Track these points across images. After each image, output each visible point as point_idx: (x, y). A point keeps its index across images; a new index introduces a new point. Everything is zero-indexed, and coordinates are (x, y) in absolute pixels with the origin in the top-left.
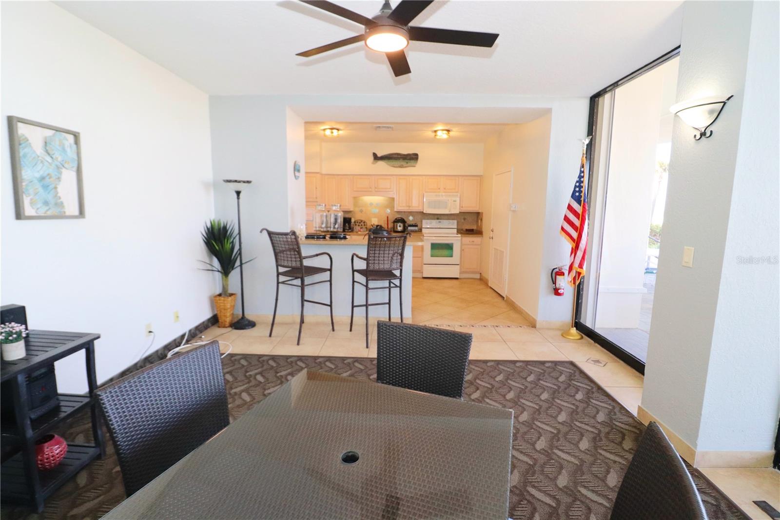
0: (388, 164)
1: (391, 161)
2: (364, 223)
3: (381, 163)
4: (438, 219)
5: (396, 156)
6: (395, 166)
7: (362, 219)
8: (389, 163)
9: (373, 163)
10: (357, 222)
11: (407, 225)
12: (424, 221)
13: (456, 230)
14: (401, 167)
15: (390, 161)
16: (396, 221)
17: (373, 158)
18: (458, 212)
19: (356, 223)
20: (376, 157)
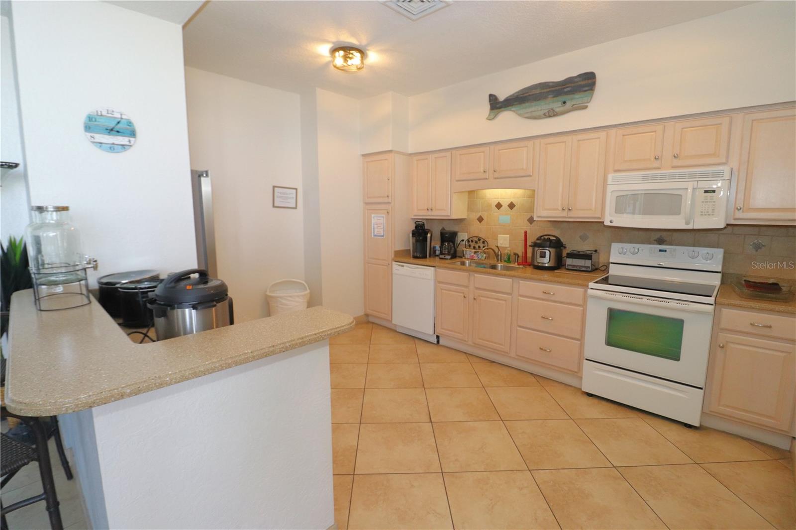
0: (520, 115)
1: (527, 104)
2: (483, 242)
3: (507, 116)
4: (660, 241)
5: (538, 91)
6: (535, 114)
7: (481, 236)
8: (522, 112)
9: (490, 119)
10: (472, 241)
11: (564, 254)
12: (616, 247)
13: (720, 275)
14: (552, 114)
15: (524, 105)
16: (542, 242)
17: (488, 107)
18: (722, 226)
19: (471, 243)
20: (496, 105)
